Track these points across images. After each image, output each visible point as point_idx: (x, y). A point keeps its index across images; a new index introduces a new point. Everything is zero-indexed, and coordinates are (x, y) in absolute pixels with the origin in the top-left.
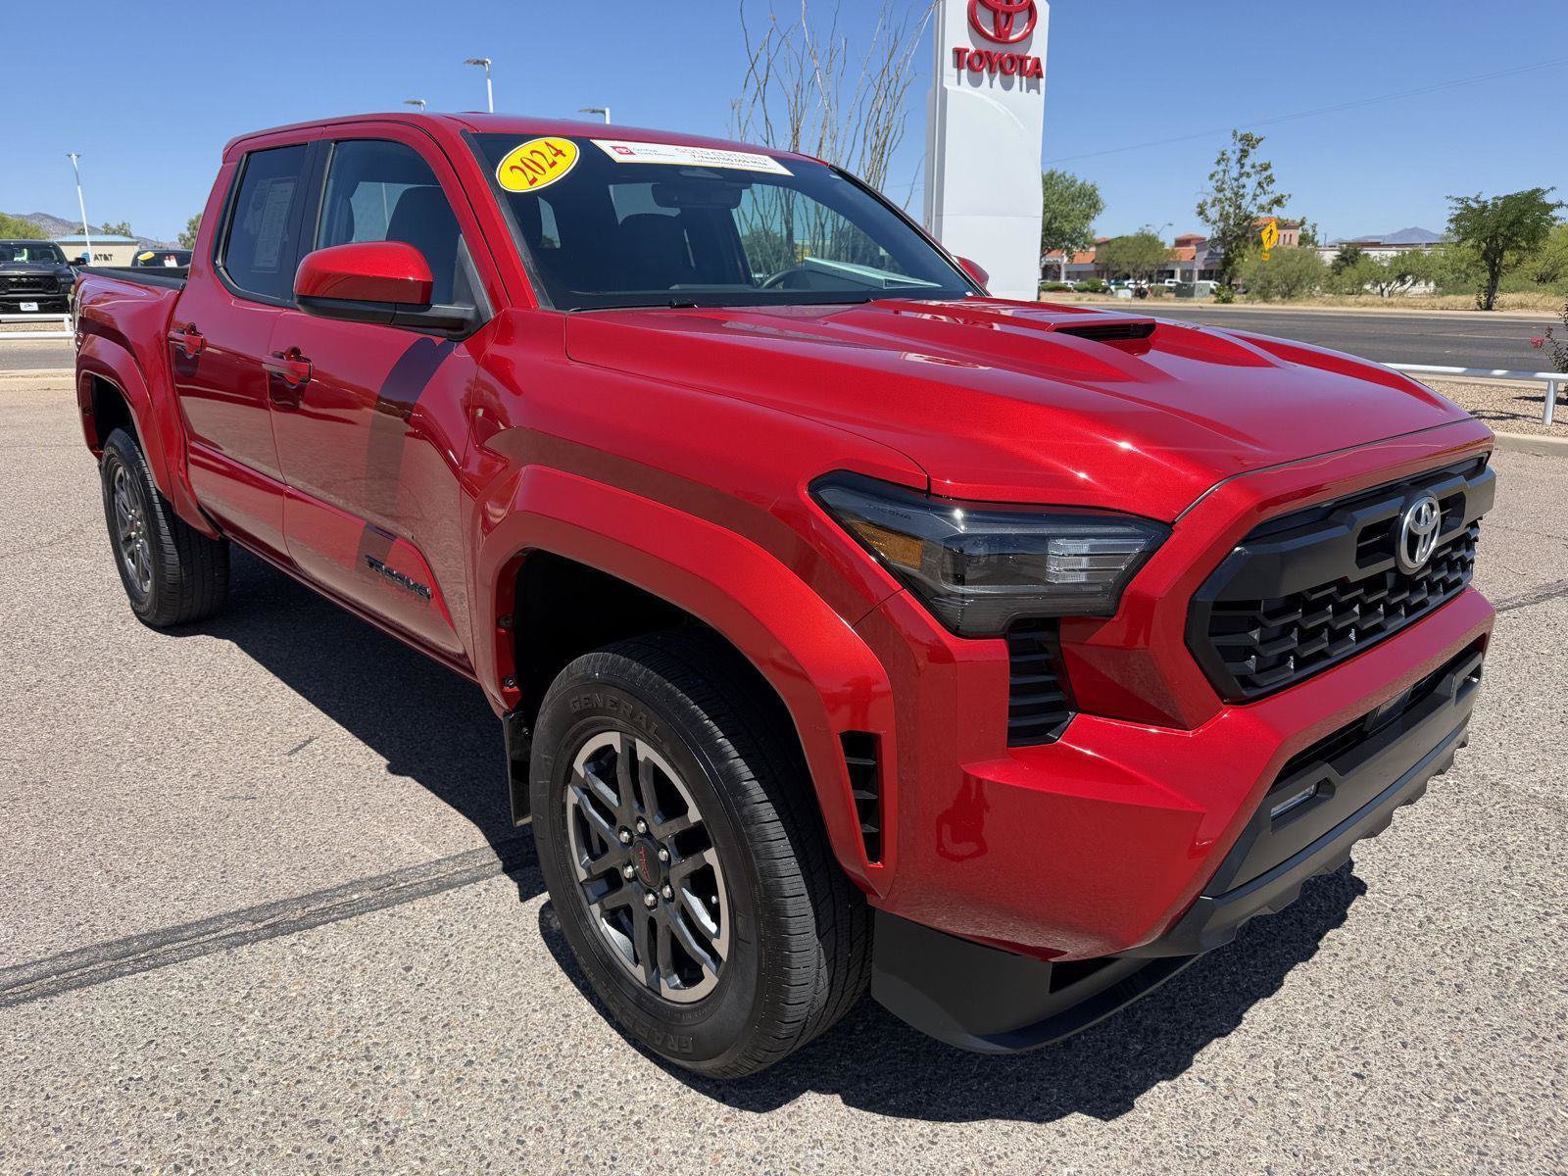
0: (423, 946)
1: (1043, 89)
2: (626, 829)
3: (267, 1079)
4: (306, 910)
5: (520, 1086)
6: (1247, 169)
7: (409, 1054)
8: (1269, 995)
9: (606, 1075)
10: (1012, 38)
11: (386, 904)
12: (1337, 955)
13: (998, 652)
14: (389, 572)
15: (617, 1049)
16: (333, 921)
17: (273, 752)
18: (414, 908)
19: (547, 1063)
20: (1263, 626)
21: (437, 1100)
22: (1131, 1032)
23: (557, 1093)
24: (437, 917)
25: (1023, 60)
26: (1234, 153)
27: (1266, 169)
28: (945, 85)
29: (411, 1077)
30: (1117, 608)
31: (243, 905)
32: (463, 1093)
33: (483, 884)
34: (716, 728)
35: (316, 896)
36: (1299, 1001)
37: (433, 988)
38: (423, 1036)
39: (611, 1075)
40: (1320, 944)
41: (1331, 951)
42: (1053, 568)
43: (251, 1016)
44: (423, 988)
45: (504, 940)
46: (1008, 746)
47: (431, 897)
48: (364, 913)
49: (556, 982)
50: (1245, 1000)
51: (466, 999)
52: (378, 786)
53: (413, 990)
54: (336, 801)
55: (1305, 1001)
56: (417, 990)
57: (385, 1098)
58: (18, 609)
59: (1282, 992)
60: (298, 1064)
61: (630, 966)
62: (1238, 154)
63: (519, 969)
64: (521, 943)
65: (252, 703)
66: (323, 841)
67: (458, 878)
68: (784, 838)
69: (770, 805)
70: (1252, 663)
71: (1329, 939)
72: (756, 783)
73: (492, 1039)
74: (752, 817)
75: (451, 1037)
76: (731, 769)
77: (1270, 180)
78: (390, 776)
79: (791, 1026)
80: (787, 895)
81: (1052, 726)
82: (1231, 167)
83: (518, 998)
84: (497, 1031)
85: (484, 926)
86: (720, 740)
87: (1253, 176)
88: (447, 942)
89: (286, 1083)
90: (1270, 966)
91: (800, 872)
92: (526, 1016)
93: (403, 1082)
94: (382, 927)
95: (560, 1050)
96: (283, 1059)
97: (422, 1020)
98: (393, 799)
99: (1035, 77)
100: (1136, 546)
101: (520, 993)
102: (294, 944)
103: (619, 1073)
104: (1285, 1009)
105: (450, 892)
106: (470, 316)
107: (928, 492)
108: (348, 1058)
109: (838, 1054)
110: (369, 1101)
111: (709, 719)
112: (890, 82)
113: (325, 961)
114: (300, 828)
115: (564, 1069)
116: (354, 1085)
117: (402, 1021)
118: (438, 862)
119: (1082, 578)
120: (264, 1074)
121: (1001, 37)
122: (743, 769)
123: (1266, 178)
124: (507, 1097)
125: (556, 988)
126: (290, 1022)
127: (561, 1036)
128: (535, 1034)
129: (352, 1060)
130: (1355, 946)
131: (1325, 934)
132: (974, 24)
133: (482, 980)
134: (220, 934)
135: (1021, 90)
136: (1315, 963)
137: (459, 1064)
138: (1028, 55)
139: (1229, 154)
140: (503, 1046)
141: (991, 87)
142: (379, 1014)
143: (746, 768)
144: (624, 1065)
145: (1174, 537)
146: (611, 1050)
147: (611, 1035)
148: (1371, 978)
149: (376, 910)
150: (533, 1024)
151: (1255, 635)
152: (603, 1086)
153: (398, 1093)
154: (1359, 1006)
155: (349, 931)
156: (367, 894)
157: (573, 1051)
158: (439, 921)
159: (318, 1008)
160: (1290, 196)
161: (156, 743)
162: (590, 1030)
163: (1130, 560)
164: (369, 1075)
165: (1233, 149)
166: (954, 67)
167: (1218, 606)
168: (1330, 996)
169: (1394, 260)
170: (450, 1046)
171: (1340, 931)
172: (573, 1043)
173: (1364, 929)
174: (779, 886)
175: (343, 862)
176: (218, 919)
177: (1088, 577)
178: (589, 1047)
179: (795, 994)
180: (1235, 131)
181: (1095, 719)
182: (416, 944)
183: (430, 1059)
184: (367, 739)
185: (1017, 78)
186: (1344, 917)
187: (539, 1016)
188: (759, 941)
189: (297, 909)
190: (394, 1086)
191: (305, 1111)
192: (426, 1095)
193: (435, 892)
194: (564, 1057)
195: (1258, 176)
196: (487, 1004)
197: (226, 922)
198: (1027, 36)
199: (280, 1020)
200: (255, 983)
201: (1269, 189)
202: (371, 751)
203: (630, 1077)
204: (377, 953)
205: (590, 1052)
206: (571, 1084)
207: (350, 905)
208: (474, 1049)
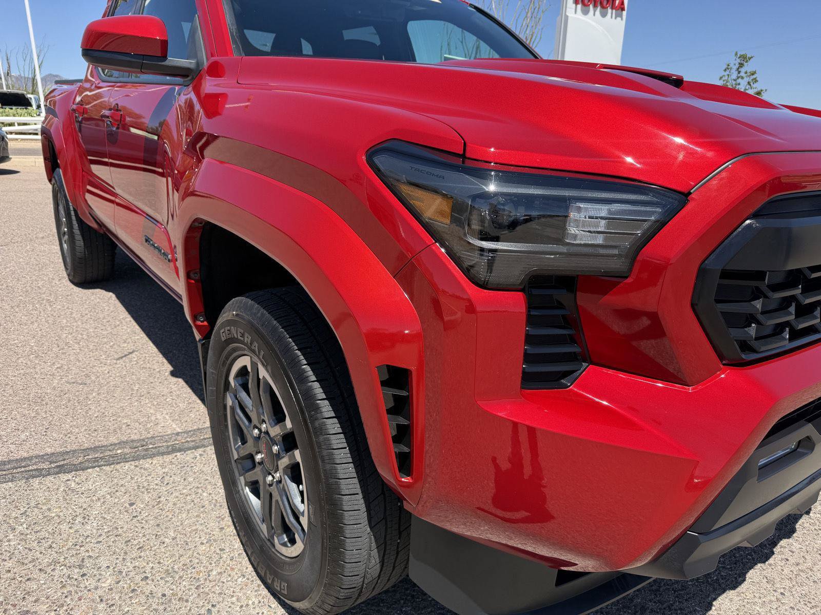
0: (147, 489)
1: (624, 17)
2: (257, 428)
3: (9, 575)
4: (86, 458)
5: (173, 600)
6: (742, 74)
7: (108, 567)
8: (734, 588)
9: (234, 599)
11: (136, 458)
12: (788, 560)
13: (516, 304)
14: (153, 245)
15: (248, 579)
16: (99, 466)
17: (109, 357)
18: (152, 463)
19: (198, 584)
20: (766, 297)
21: (113, 605)
22: (624, 607)
23: (196, 609)
24: (164, 470)
26: (735, 64)
27: (753, 74)
28: (567, 14)
29: (103, 585)
30: (631, 270)
31: (49, 451)
32: (133, 601)
33: (200, 451)
34: (302, 357)
35: (95, 449)
36: (757, 595)
37: (142, 520)
38: (123, 554)
39: (237, 599)
40: (774, 550)
41: (783, 557)
42: (572, 230)
43: (20, 527)
44: (135, 519)
45: (200, 491)
46: (521, 388)
47: (165, 456)
48: (119, 463)
49: (223, 524)
50: (715, 590)
51: (160, 530)
52: (160, 383)
53: (129, 520)
54: (132, 390)
55: (762, 596)
56: (132, 520)
57: (80, 599)
58: (8, 270)
59: (744, 586)
60: (34, 566)
61: (259, 523)
62: (737, 65)
63: (202, 512)
64: (210, 494)
65: (109, 329)
66: (114, 413)
67: (186, 445)
68: (345, 448)
69: (335, 420)
70: (752, 330)
71: (781, 547)
72: (326, 402)
73: (167, 562)
74: (321, 429)
75: (140, 557)
76: (310, 389)
77: (755, 80)
78: (170, 377)
79: (347, 591)
80: (343, 493)
81: (566, 374)
82: (733, 73)
83: (194, 533)
84: (172, 556)
85: (191, 479)
86: (304, 366)
87: (745, 78)
88: (164, 488)
89: (20, 579)
90: (735, 564)
91: (356, 476)
92: (195, 547)
93: (96, 588)
94: (127, 474)
95: (209, 576)
96: (26, 561)
97: (126, 542)
98: (166, 391)
99: (620, 10)
100: (653, 213)
101: (197, 530)
102: (68, 480)
103: (244, 598)
104: (746, 600)
105: (178, 454)
106: (192, 66)
107: (463, 156)
108: (68, 565)
109: (402, 601)
110: (68, 600)
111: (298, 350)
112: (534, 9)
113: (82, 493)
114: (103, 404)
115: (207, 590)
116: (64, 586)
117: (113, 542)
118: (178, 434)
119: (600, 240)
120: (9, 571)
122: (318, 390)
123: (752, 80)
124: (161, 608)
125: (222, 529)
126: (43, 534)
127: (214, 565)
128: (197, 561)
129: (70, 567)
130: (802, 554)
131: (778, 543)
133: (176, 517)
134: (27, 469)
135: (612, 17)
136: (770, 565)
137: (138, 578)
139: (731, 65)
140: (173, 568)
141: (594, 15)
142: (101, 535)
143: (321, 391)
144: (249, 592)
145: (689, 206)
146: (244, 579)
147: (247, 568)
148: (814, 582)
149: (128, 461)
150: (198, 553)
151: (758, 304)
152: (230, 607)
153: (89, 596)
154: (806, 604)
155: (106, 474)
156: (127, 450)
157: (218, 577)
158: (164, 473)
159: (65, 527)
160: (766, 90)
161: (45, 347)
162: (234, 563)
163: (646, 225)
164: (76, 579)
165: (734, 62)
166: (573, 3)
167: (725, 274)
168: (782, 594)
170: (137, 564)
171: (790, 540)
172: (219, 570)
173: (809, 541)
174: (338, 484)
175: (120, 428)
176: (30, 458)
177: (605, 239)
178: (230, 575)
179: (349, 569)
180: (736, 52)
181: (605, 370)
182: (143, 487)
183: (121, 572)
184: (165, 354)
185: (609, 10)
186: (793, 531)
187: (204, 548)
188: (322, 526)
189: (80, 457)
190: (89, 590)
191: (23, 603)
192: (107, 600)
193: (168, 453)
194: (210, 581)
195: (748, 78)
196: (173, 535)
197: (33, 461)
199: (37, 532)
200: (33, 504)
201: (754, 86)
202: (165, 361)
203: (250, 602)
204: (117, 491)
205: (229, 579)
206: (208, 603)
207: (113, 457)
208: (152, 568)
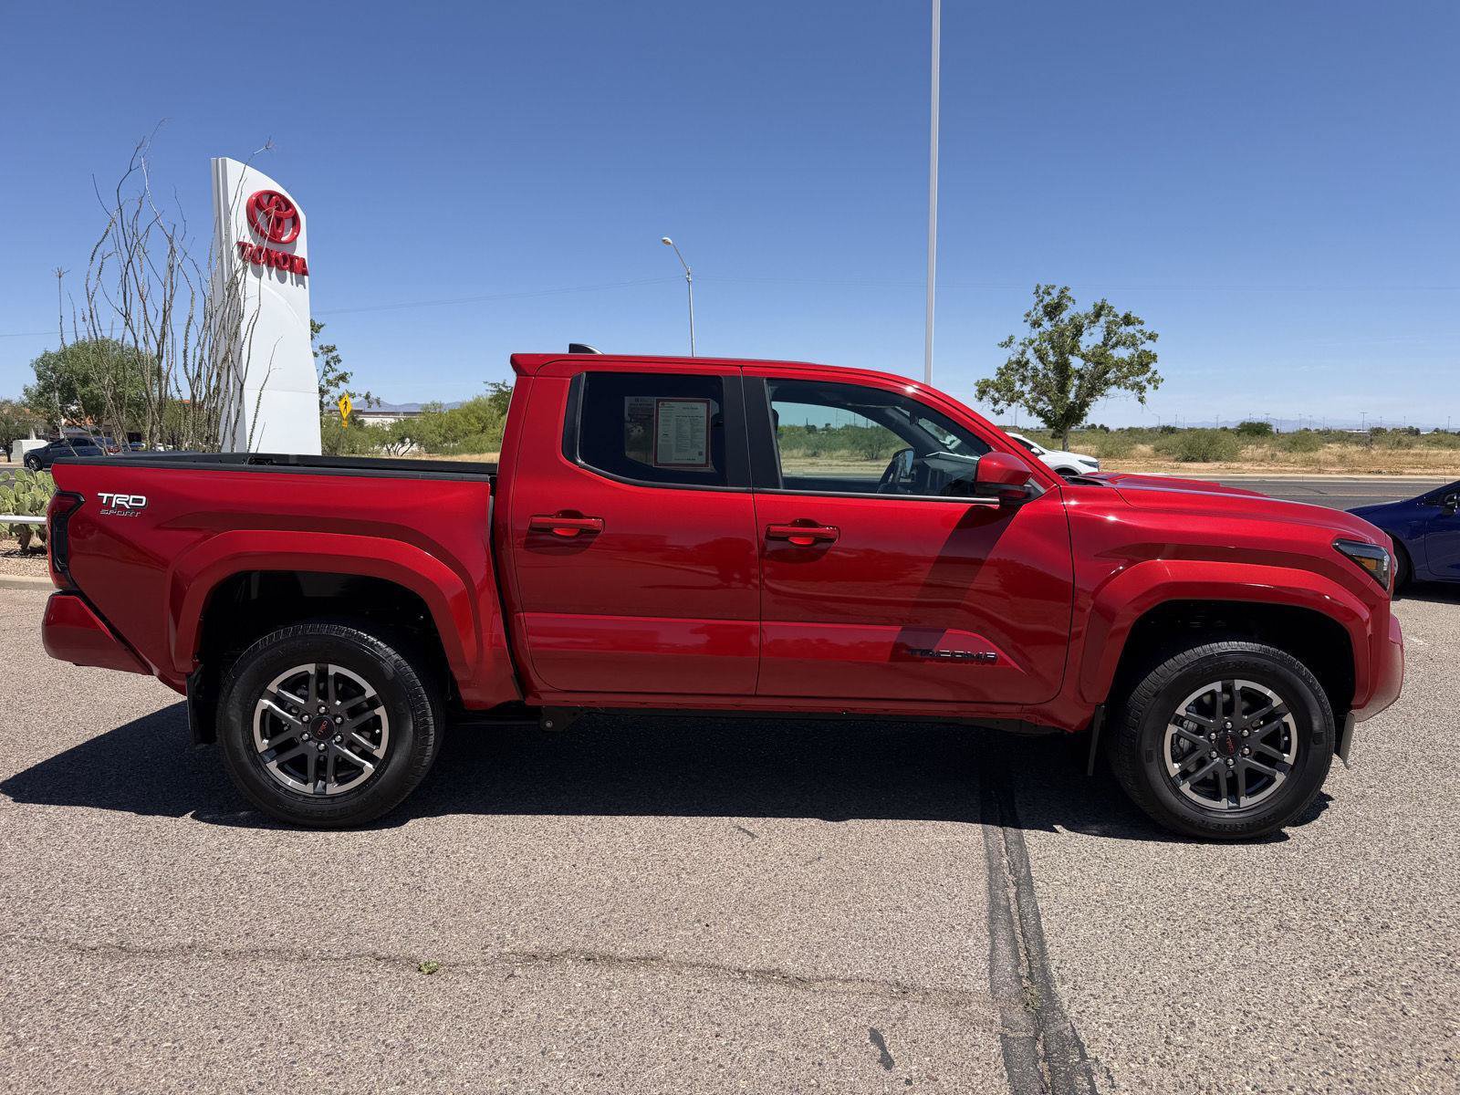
1: (307, 284)
10: (284, 239)
14: (939, 654)
25: (293, 258)
99: (301, 274)
121: (275, 238)
123: (332, 358)
132: (252, 221)
135: (291, 284)
138: (295, 254)
141: (270, 279)
166: (240, 258)
169: (393, 426)
185: (288, 274)
198: (294, 239)
